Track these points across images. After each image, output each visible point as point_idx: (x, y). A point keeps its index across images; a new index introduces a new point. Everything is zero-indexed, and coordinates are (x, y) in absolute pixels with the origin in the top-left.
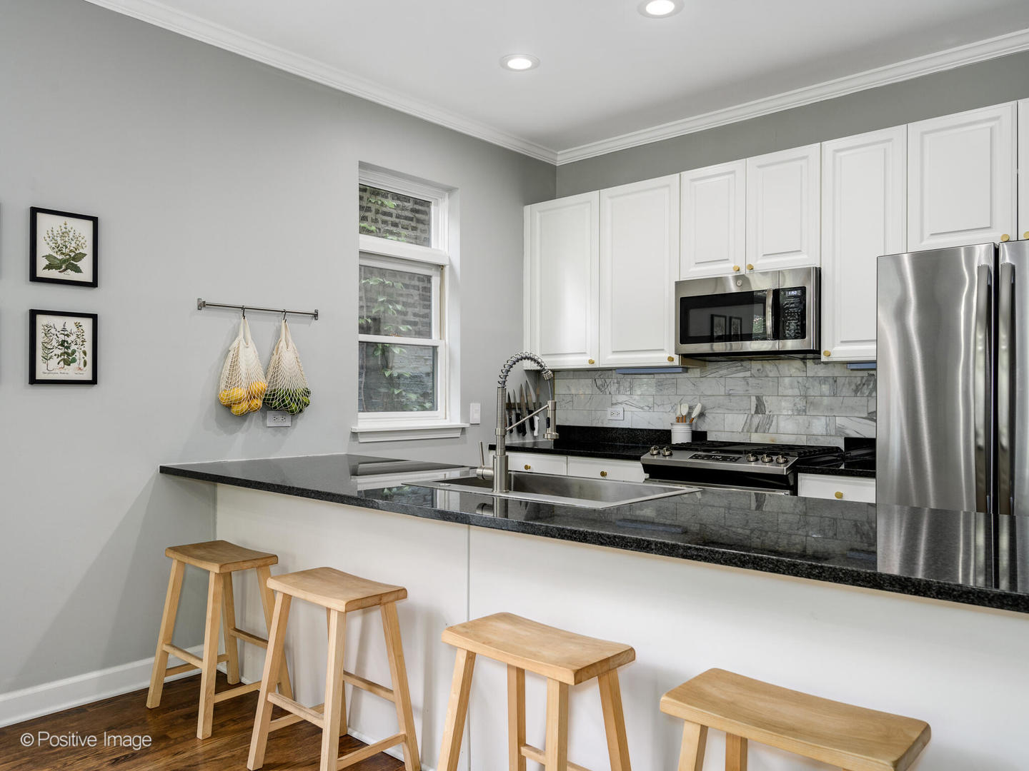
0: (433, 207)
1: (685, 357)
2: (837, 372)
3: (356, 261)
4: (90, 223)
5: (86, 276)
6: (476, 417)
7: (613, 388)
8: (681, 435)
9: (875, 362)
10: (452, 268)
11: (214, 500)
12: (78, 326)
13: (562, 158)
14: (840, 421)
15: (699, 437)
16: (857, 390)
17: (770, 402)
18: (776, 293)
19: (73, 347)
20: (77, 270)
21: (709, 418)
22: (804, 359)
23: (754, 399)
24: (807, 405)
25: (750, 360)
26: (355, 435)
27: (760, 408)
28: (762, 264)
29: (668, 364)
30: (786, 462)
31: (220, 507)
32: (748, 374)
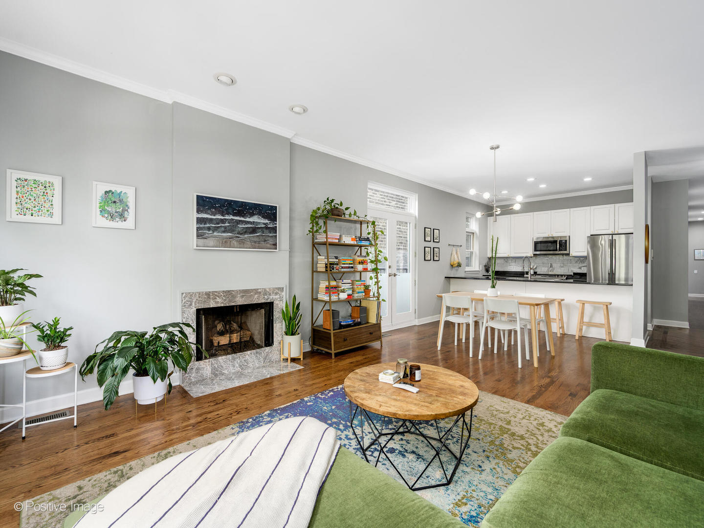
1: (534, 255)
2: (571, 258)
4: (439, 230)
5: (438, 241)
6: (481, 268)
7: (510, 262)
8: (531, 272)
10: (476, 233)
11: (450, 284)
12: (438, 250)
15: (535, 273)
16: (576, 262)
17: (554, 265)
18: (560, 241)
19: (437, 254)
21: (538, 268)
22: (564, 255)
23: (550, 264)
24: (564, 265)
25: (549, 255)
26: (466, 271)
27: (551, 266)
29: (530, 256)
32: (552, 258)
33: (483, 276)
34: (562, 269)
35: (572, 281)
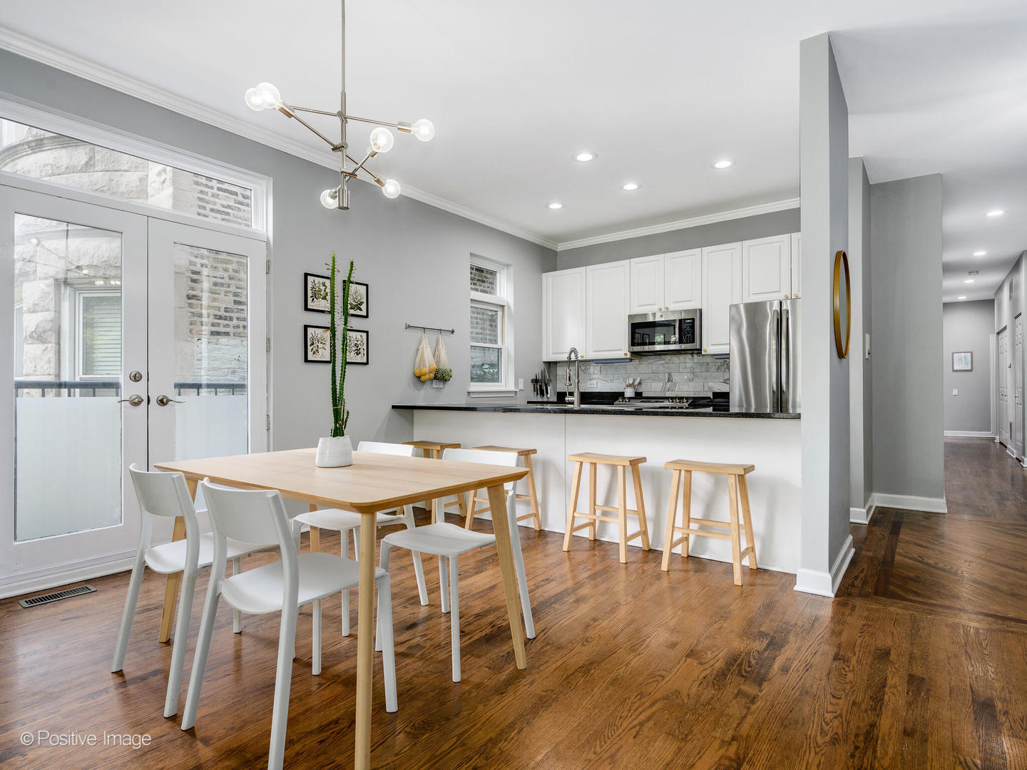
0: (498, 275)
1: (633, 353)
2: (709, 360)
3: (469, 304)
4: (365, 287)
5: (364, 313)
6: (521, 386)
7: (591, 370)
8: (629, 393)
9: (729, 354)
10: (509, 307)
11: (412, 423)
12: (361, 336)
13: (561, 247)
14: (711, 384)
15: (638, 396)
16: (718, 369)
17: (675, 377)
18: (680, 321)
19: (360, 347)
20: (361, 310)
21: (643, 385)
22: (692, 354)
23: (667, 374)
24: (694, 376)
25: (665, 354)
26: (469, 393)
27: (670, 379)
28: (673, 307)
29: (624, 357)
30: (687, 402)
31: (415, 426)
32: (664, 362)
33: (529, 402)
34: (691, 384)
35: (710, 410)
